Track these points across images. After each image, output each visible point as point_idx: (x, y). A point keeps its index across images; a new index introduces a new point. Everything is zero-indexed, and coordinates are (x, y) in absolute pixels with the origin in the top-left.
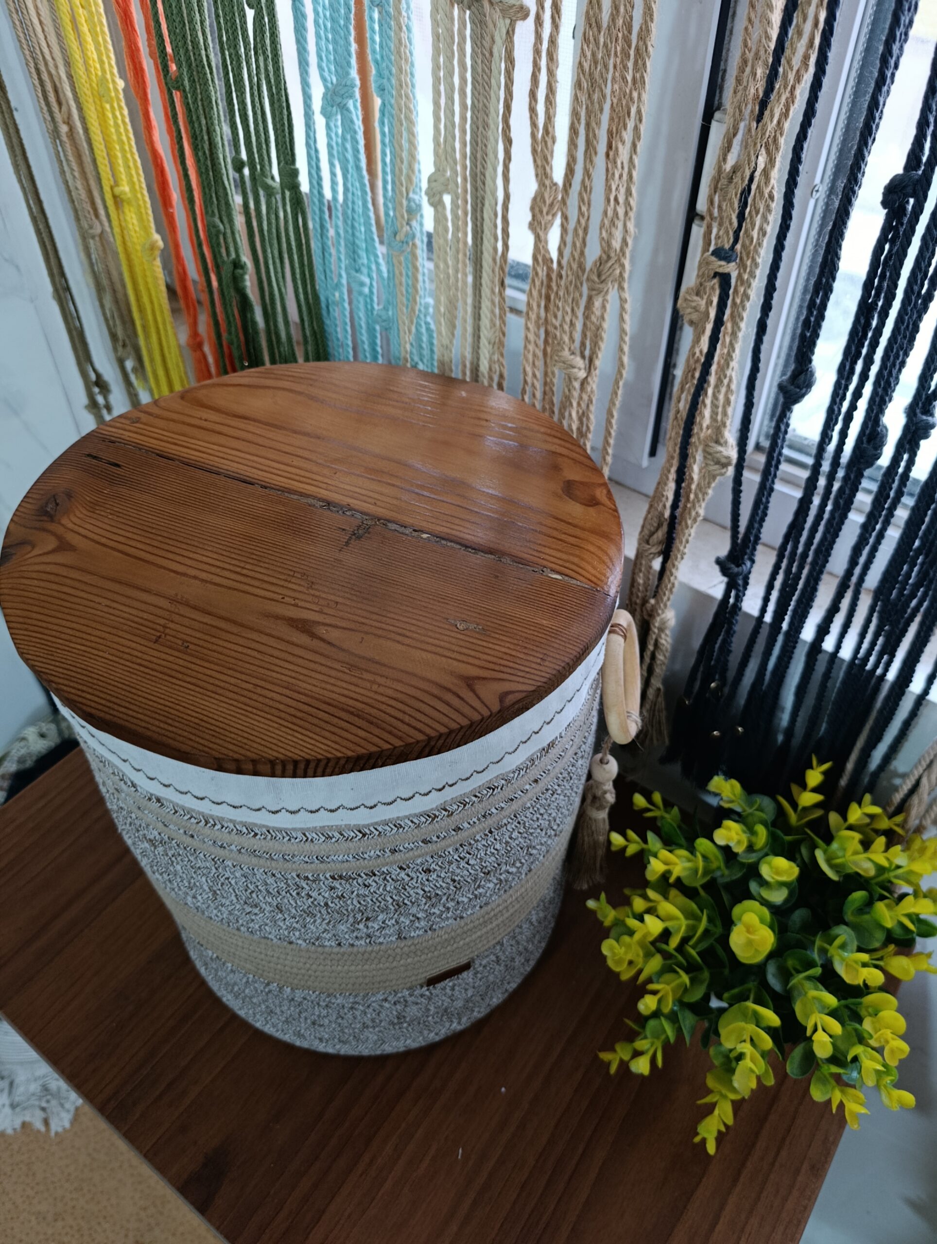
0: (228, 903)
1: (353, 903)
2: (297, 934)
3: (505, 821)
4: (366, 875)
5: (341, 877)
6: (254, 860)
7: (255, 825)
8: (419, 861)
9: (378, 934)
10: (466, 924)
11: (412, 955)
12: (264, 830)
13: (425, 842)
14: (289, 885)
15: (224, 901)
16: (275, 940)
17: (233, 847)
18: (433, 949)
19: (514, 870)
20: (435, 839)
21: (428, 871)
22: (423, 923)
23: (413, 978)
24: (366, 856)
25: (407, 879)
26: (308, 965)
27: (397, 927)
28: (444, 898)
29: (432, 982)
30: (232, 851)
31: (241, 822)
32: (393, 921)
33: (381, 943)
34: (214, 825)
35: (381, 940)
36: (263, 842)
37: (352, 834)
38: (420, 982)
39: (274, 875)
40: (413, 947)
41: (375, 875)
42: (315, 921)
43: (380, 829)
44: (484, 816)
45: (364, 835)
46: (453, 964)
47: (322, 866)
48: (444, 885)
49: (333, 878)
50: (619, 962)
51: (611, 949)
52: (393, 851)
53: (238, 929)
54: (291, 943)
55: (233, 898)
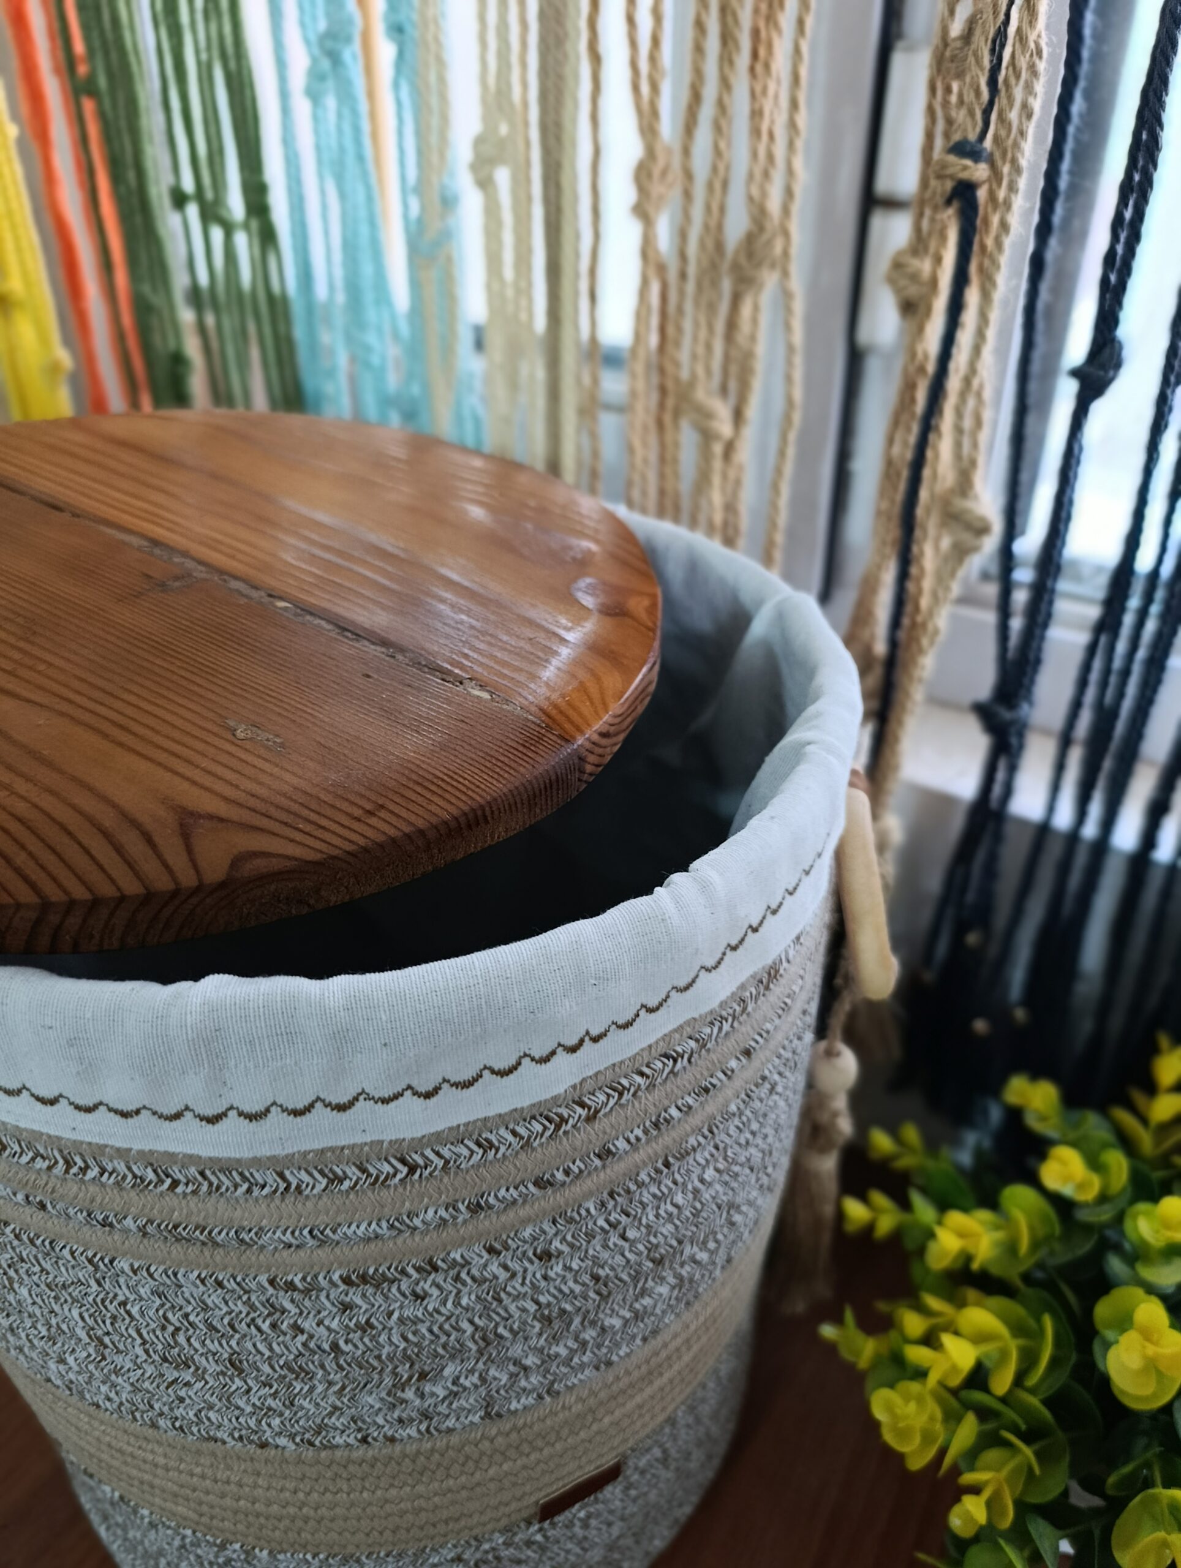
0: (129, 1365)
1: (391, 1342)
2: (276, 1422)
3: (692, 1141)
4: (418, 1269)
5: (364, 1279)
6: (177, 1250)
7: (172, 1156)
8: (527, 1233)
9: (443, 1409)
10: (618, 1378)
11: (512, 1453)
12: (193, 1171)
13: (540, 1183)
14: (253, 1308)
15: (119, 1360)
16: (231, 1443)
17: (129, 1222)
18: (552, 1437)
19: (703, 1256)
20: (560, 1176)
21: (546, 1256)
22: (534, 1379)
23: (514, 1506)
24: (417, 1222)
25: (503, 1275)
26: (301, 1495)
27: (483, 1391)
28: (577, 1321)
29: (550, 1510)
30: (126, 1231)
31: (141, 1153)
32: (475, 1379)
33: (450, 1431)
34: (84, 1170)
35: (451, 1423)
36: (193, 1201)
37: (387, 1168)
38: (525, 1514)
39: (220, 1284)
40: (514, 1436)
41: (436, 1269)
42: (312, 1389)
43: (445, 1152)
44: (656, 1125)
45: (412, 1169)
46: (590, 1470)
47: (323, 1254)
48: (577, 1289)
49: (347, 1281)
50: (904, 1434)
51: (889, 1408)
52: (476, 1208)
53: (154, 1425)
54: (263, 1445)
55: (139, 1351)
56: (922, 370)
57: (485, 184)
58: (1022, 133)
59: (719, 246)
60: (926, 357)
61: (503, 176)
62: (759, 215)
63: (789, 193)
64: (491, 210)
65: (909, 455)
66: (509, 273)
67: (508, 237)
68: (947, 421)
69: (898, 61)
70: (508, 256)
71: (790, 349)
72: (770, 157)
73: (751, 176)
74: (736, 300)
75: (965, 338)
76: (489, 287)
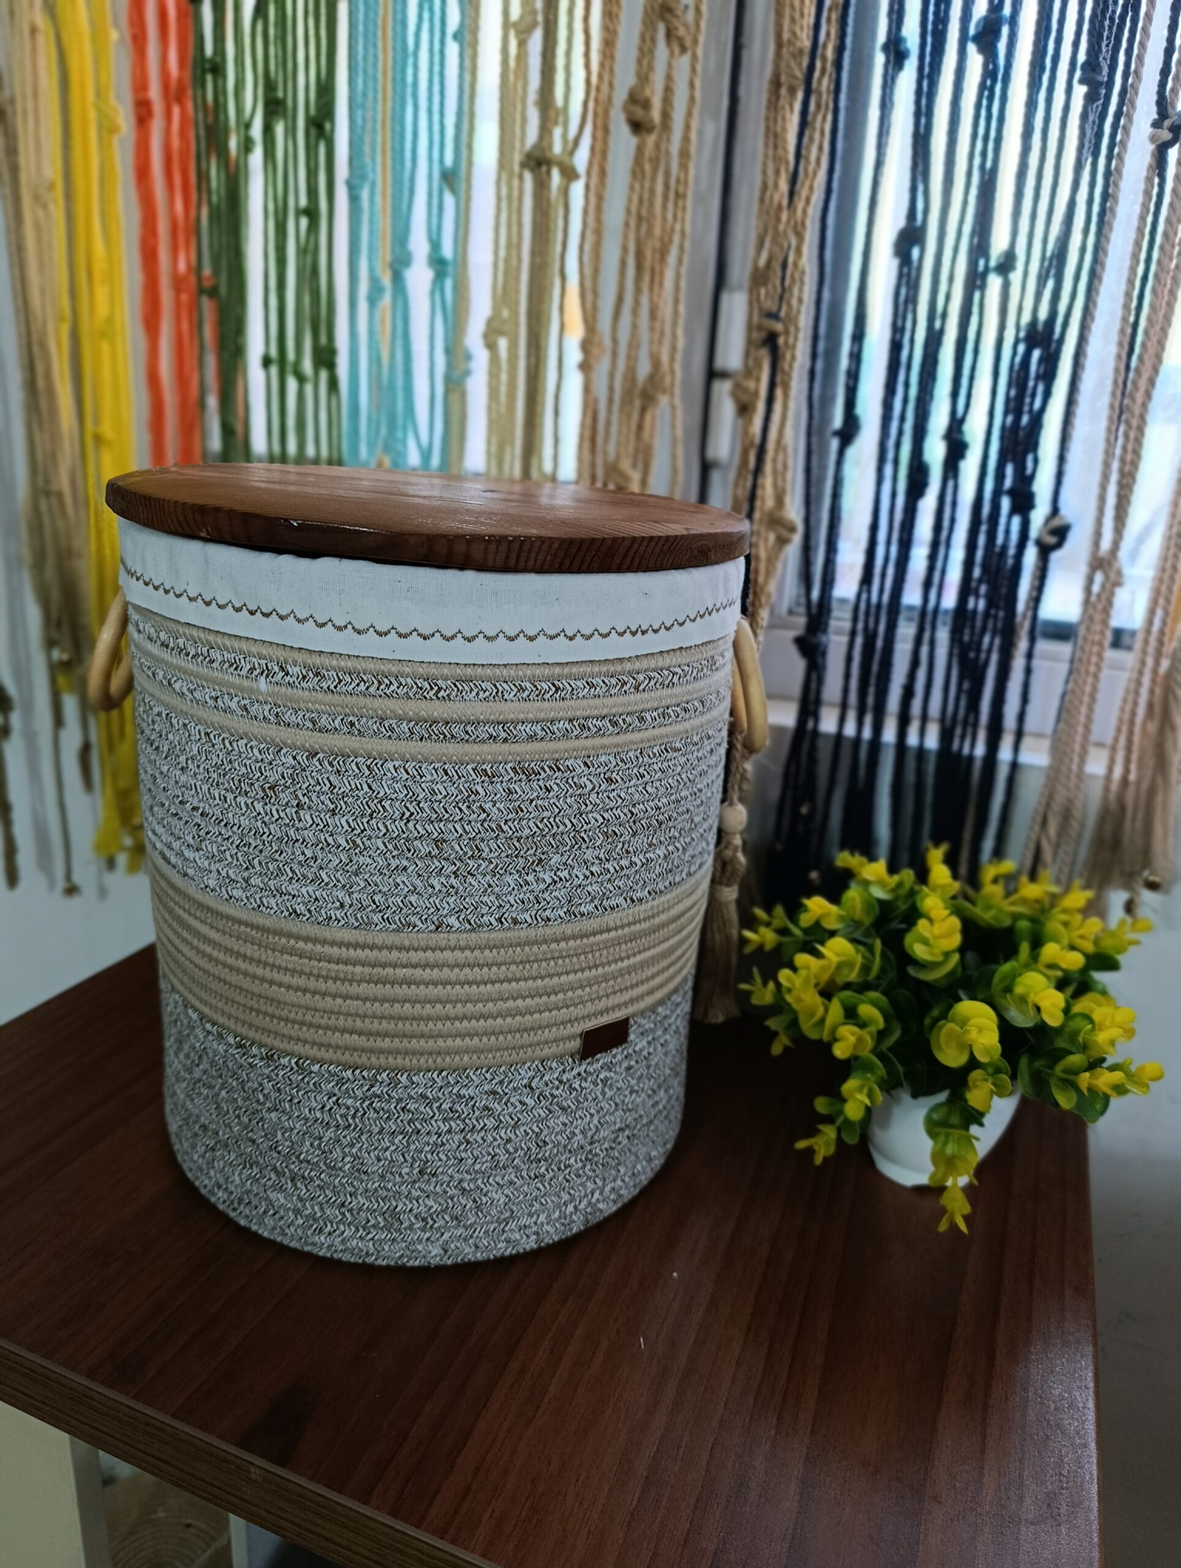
56: (752, 444)
57: (491, 346)
58: (799, 311)
59: (634, 381)
60: (754, 436)
61: (503, 343)
62: (656, 363)
63: (674, 348)
64: (494, 360)
65: (747, 493)
66: (503, 398)
67: (504, 377)
68: (768, 468)
69: (725, 299)
70: (503, 389)
71: (674, 439)
72: (662, 333)
73: (651, 342)
74: (643, 410)
75: (776, 417)
76: (489, 409)
